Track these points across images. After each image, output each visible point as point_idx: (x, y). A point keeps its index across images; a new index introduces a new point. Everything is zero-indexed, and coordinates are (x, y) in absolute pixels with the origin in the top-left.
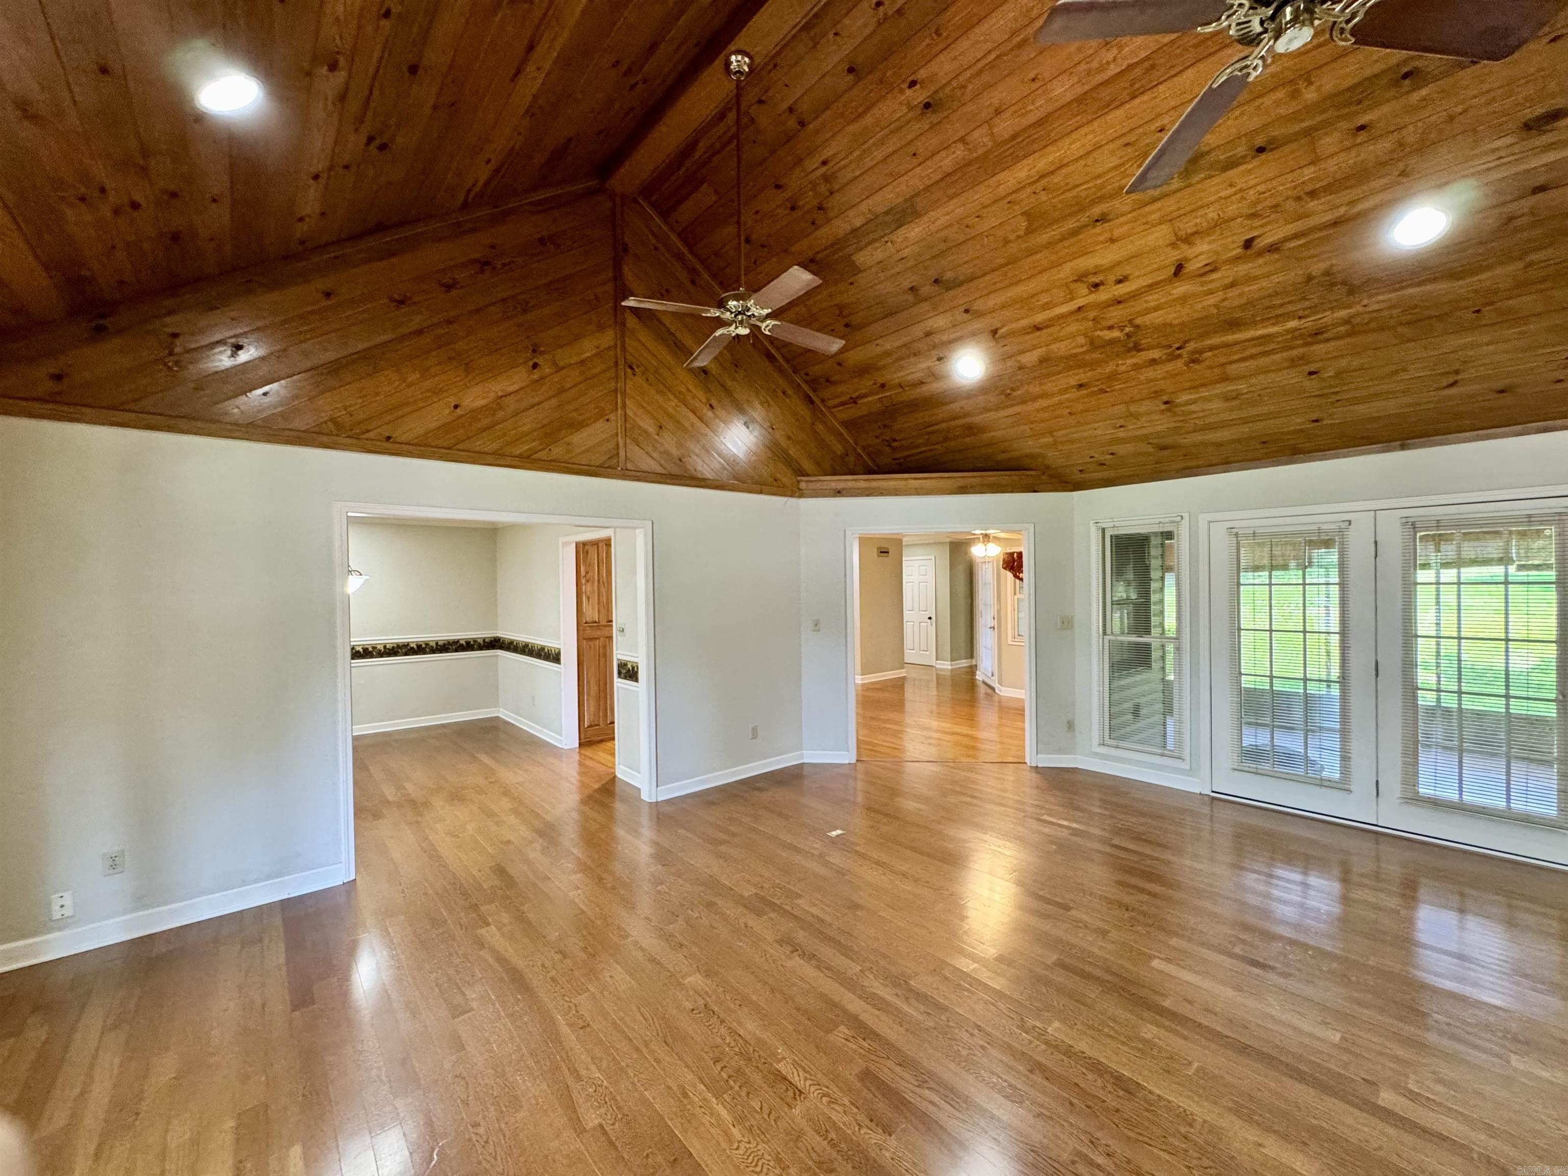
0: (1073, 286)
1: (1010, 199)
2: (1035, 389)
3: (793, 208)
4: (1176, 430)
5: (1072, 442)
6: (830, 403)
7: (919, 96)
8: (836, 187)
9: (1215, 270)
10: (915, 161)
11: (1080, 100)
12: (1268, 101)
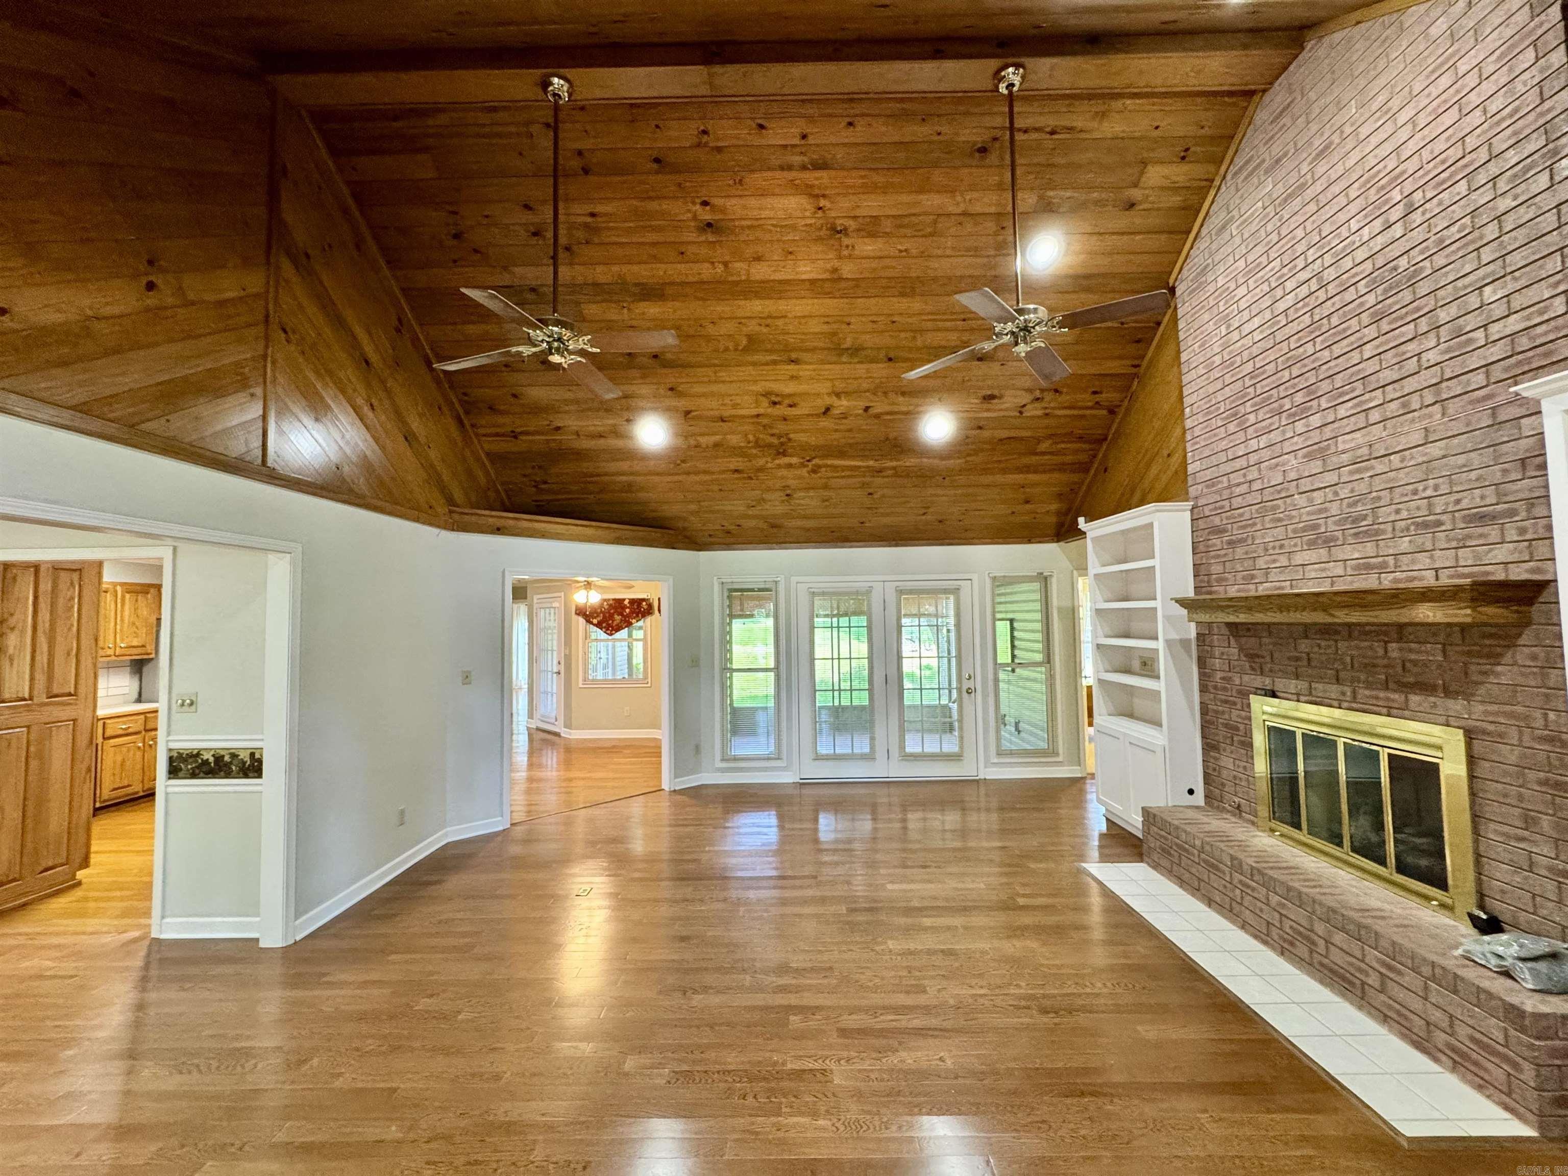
0: (761, 398)
1: (740, 322)
2: (702, 466)
3: (535, 234)
4: (786, 515)
5: (712, 512)
6: (481, 431)
7: (706, 215)
8: (596, 240)
9: (846, 418)
10: (680, 258)
11: (813, 282)
12: (903, 335)
